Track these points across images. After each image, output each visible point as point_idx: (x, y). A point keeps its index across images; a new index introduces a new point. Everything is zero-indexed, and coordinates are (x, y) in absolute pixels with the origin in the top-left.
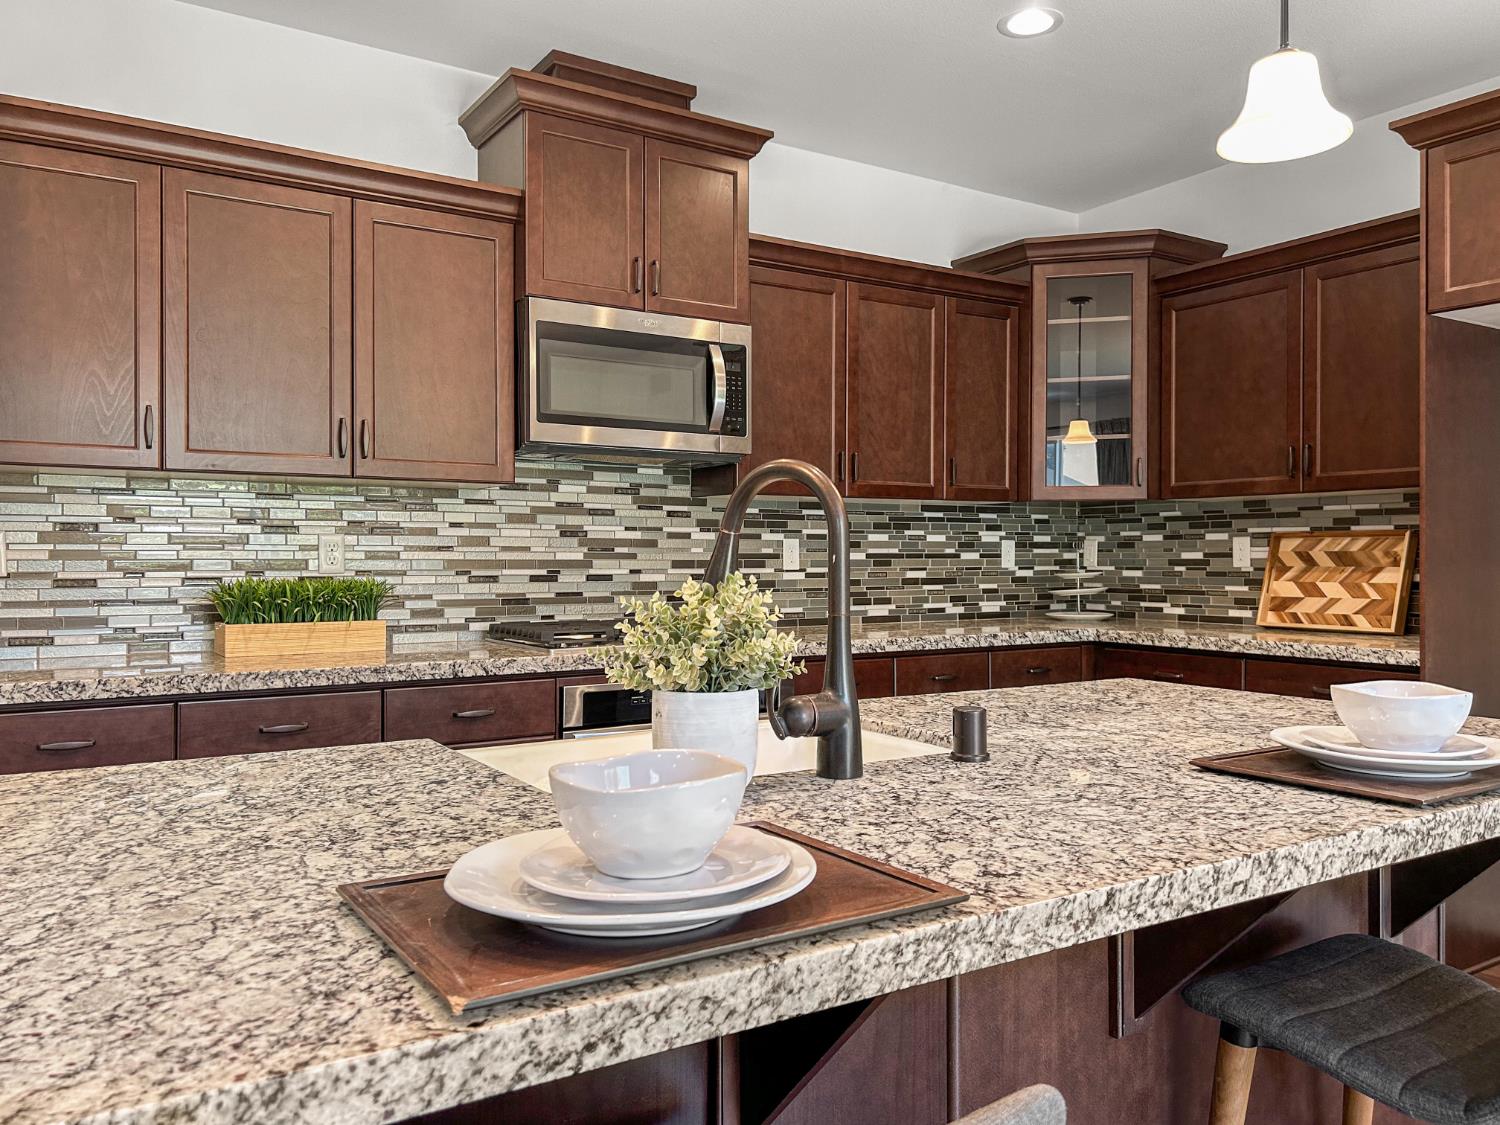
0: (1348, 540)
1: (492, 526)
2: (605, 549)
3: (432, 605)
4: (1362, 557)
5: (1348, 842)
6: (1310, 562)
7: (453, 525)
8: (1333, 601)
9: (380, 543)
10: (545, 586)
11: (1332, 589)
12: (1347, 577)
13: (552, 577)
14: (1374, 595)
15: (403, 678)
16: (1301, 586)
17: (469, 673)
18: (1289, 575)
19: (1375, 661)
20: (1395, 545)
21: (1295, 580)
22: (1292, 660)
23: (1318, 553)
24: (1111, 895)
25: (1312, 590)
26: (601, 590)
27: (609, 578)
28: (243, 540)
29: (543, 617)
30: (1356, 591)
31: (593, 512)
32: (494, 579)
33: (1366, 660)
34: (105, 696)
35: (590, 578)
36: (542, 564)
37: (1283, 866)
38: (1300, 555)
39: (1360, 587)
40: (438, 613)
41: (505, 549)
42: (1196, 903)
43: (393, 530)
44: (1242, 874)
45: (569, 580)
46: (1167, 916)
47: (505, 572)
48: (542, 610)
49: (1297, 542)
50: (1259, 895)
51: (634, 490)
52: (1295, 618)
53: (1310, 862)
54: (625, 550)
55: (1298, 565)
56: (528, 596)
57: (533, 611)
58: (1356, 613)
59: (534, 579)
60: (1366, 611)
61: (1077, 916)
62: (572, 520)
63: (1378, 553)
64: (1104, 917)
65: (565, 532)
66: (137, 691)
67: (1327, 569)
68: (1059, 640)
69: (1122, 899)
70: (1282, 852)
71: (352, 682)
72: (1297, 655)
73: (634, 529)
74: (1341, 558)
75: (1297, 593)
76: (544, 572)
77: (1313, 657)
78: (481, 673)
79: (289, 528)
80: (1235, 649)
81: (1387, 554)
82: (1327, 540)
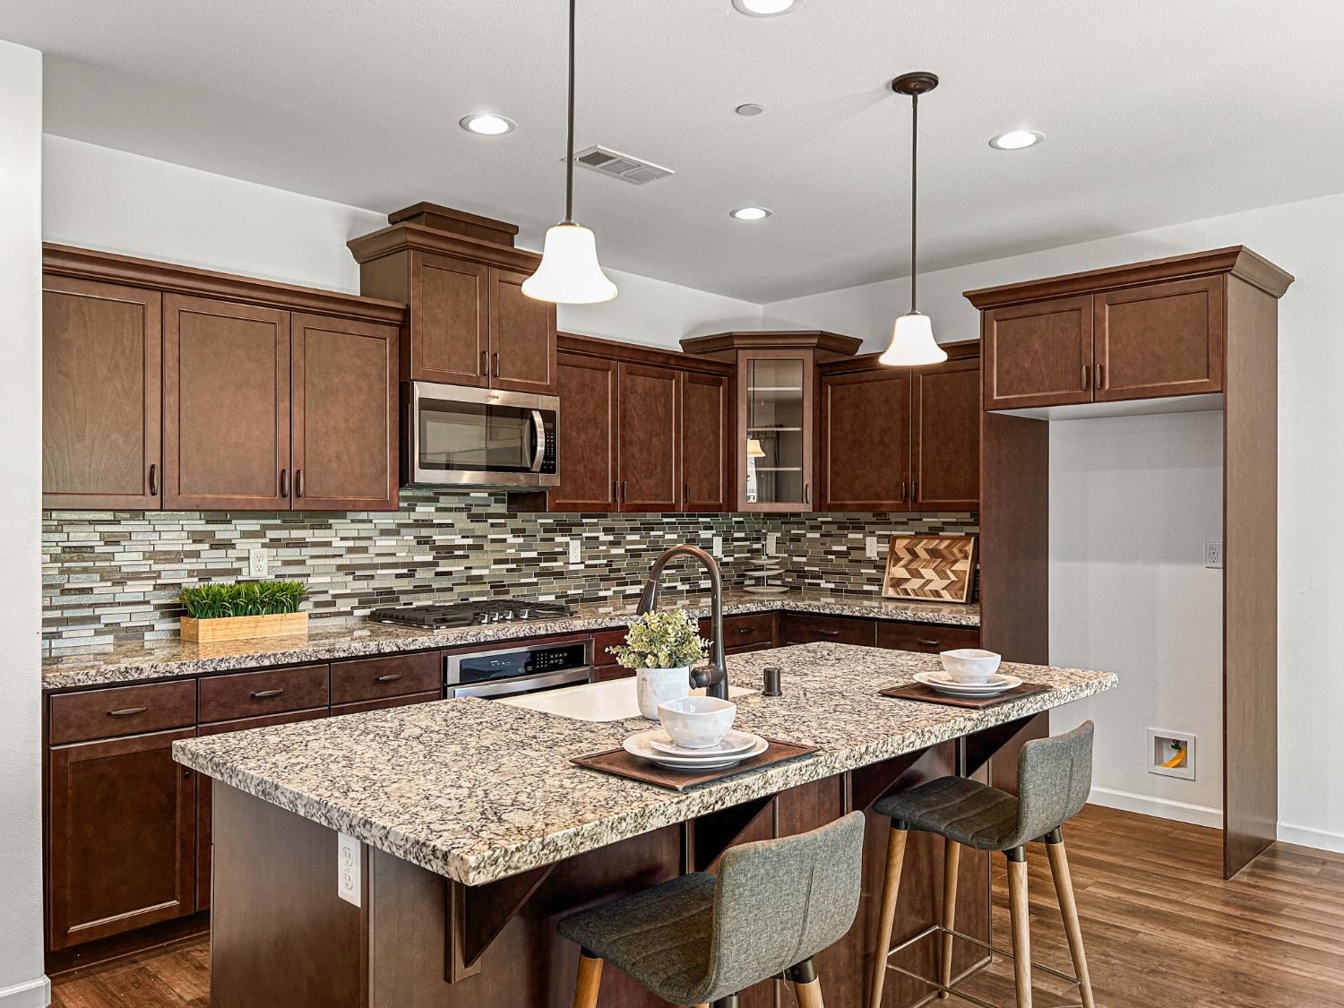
0: (937, 541)
1: (370, 538)
2: (447, 552)
3: (327, 598)
4: (946, 553)
5: (951, 724)
6: (915, 556)
7: (342, 539)
8: (929, 581)
9: (293, 553)
10: (406, 580)
11: (928, 573)
12: (937, 566)
13: (411, 575)
14: (953, 578)
15: (346, 655)
16: (909, 571)
17: (387, 650)
18: (902, 563)
19: (955, 623)
20: (965, 546)
21: (905, 566)
22: (906, 622)
23: (919, 550)
24: (867, 748)
25: (916, 574)
26: (445, 583)
27: (450, 573)
28: (197, 554)
29: (405, 604)
30: (942, 575)
31: (440, 525)
32: (372, 577)
33: (950, 622)
34: (156, 676)
35: (438, 574)
36: (403, 565)
37: (927, 735)
38: (908, 550)
39: (945, 573)
40: (333, 604)
41: (378, 555)
42: (896, 751)
43: (301, 544)
44: (912, 739)
45: (423, 576)
46: (886, 756)
47: (379, 572)
48: (403, 599)
49: (906, 541)
50: (919, 747)
51: (468, 508)
52: (906, 591)
53: (937, 733)
54: (461, 553)
55: (907, 557)
56: (394, 589)
57: (397, 600)
58: (943, 589)
59: (398, 576)
60: (949, 588)
61: (856, 756)
62: (425, 532)
63: (955, 550)
64: (865, 756)
65: (422, 541)
66: (176, 671)
67: (925, 560)
68: (759, 609)
69: (871, 750)
70: (926, 729)
71: (313, 659)
72: (909, 619)
73: (468, 537)
74: (934, 553)
75: (907, 576)
76: (405, 571)
77: (919, 620)
78: (395, 649)
79: (228, 545)
80: (871, 615)
81: (960, 551)
82: (925, 541)
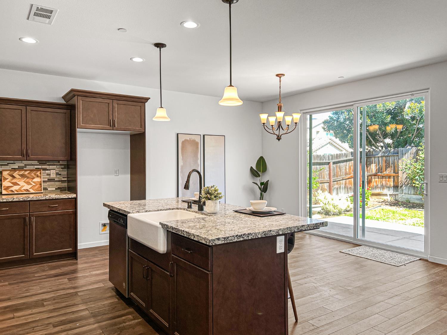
0: (23, 172)
4: (28, 175)
6: (14, 177)
8: (23, 186)
11: (22, 183)
12: (25, 180)
14: (34, 184)
16: (12, 183)
18: (8, 180)
20: (37, 173)
23: (16, 174)
25: (16, 184)
38: (10, 175)
39: (30, 183)
49: (8, 172)
52: (12, 191)
55: (10, 178)
58: (30, 189)
63: (33, 174)
67: (19, 179)
74: (23, 176)
82: (18, 172)
